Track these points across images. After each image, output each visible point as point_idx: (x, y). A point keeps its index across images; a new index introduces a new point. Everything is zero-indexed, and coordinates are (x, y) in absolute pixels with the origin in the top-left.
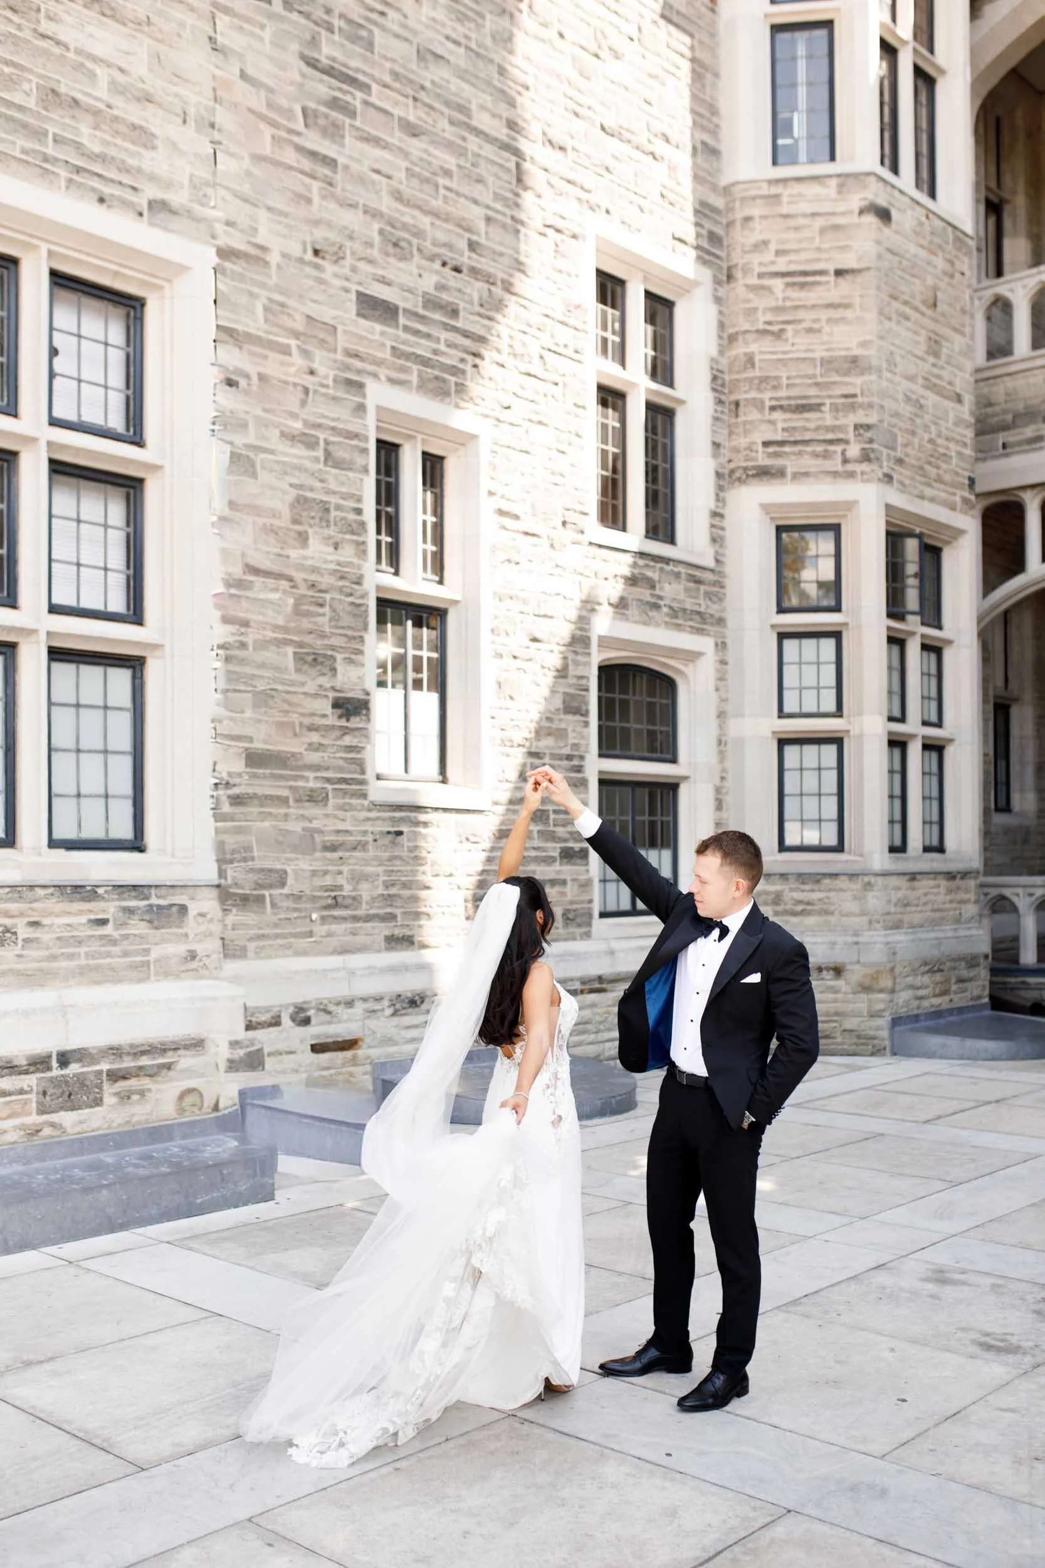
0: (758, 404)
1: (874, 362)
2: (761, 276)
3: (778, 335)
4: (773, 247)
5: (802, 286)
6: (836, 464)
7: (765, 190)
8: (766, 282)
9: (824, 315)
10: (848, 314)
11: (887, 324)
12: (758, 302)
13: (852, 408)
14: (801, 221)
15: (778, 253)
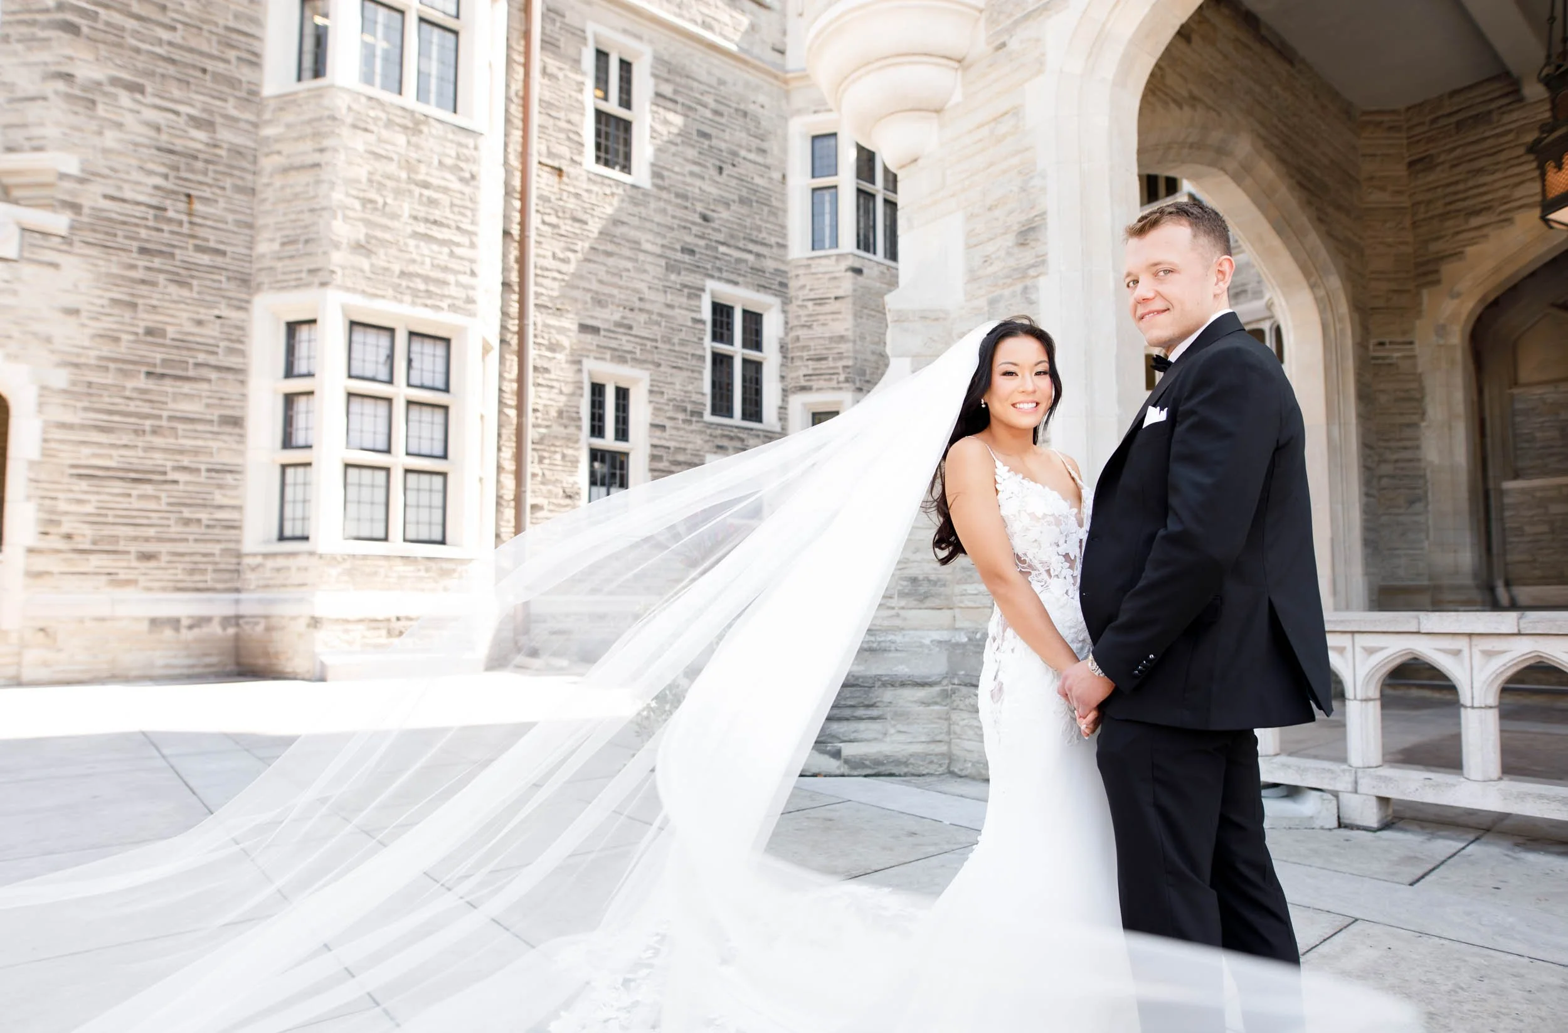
0: (801, 358)
1: (852, 338)
2: (804, 300)
3: (810, 327)
4: (808, 287)
5: (820, 304)
6: (834, 384)
7: (805, 262)
8: (806, 303)
9: (830, 317)
10: (839, 316)
11: (859, 320)
12: (802, 312)
13: (841, 359)
14: (820, 276)
15: (811, 290)
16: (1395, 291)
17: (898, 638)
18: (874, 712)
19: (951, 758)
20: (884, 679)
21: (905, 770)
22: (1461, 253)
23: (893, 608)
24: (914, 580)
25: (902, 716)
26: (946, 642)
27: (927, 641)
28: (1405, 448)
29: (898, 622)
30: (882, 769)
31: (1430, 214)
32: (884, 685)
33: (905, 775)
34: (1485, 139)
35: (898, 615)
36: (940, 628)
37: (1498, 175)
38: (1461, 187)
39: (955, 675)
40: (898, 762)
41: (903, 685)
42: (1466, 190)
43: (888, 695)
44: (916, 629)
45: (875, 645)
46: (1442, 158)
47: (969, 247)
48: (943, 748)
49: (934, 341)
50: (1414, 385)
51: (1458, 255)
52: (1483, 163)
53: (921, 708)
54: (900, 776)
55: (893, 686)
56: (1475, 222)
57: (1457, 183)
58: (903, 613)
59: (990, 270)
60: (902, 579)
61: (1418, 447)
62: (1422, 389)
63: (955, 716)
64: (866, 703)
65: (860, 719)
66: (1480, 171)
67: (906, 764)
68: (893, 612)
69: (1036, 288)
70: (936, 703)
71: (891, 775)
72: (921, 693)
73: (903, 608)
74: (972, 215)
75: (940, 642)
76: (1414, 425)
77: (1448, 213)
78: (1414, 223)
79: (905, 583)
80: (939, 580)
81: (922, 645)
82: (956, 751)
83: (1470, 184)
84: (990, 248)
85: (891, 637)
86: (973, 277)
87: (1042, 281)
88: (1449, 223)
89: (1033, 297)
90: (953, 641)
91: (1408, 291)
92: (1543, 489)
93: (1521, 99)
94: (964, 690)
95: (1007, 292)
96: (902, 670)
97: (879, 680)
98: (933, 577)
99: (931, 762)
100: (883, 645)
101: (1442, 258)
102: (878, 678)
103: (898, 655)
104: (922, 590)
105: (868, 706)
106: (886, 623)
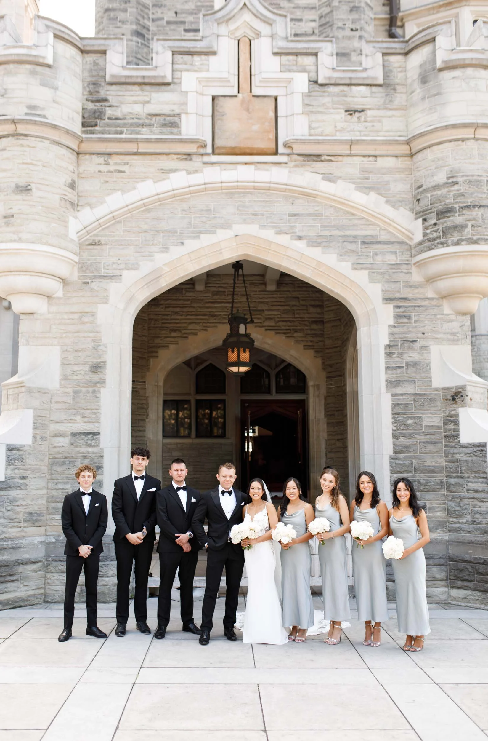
16: (140, 357)
17: (23, 541)
18: (14, 578)
19: (45, 595)
20: (19, 561)
21: (27, 603)
22: (168, 346)
23: (21, 527)
24: (31, 514)
25: (27, 578)
26: (44, 542)
27: (36, 542)
28: (140, 431)
29: (23, 534)
30: (17, 604)
31: (155, 326)
32: (19, 564)
33: (26, 606)
34: (180, 300)
35: (23, 531)
36: (40, 536)
37: (183, 317)
38: (169, 317)
39: (49, 556)
40: (24, 600)
41: (27, 563)
42: (171, 319)
43: (20, 569)
44: (30, 537)
45: (14, 546)
46: (162, 302)
47: (63, 364)
48: (42, 591)
49: (44, 403)
50: (145, 402)
51: (166, 347)
52: (178, 310)
53: (34, 574)
54: (24, 606)
55: (22, 564)
56: (173, 334)
57: (168, 315)
58: (25, 529)
59: (75, 378)
60: (25, 513)
61: (144, 431)
62: (147, 404)
63: (48, 575)
64: (11, 573)
65: (7, 582)
66: (176, 313)
67: (27, 601)
68: (19, 529)
69: (99, 392)
70: (40, 570)
71: (21, 607)
72: (34, 567)
73: (25, 527)
74: (66, 350)
75: (41, 542)
76: (143, 420)
77: (163, 327)
78: (149, 328)
79: (27, 515)
80: (41, 513)
81: (34, 544)
82: (48, 591)
83: (173, 317)
84: (76, 368)
85: (20, 541)
86: (65, 378)
87: (102, 390)
88: (163, 332)
89: (98, 395)
90: (47, 541)
91: (145, 358)
92: (170, 444)
93: (194, 288)
94: (54, 563)
95: (84, 390)
96: (26, 556)
97: (17, 562)
98: (38, 512)
99: (37, 598)
100: (18, 545)
101: (160, 347)
102: (16, 561)
103: (25, 549)
104: (34, 518)
105: (11, 575)
106: (18, 535)
